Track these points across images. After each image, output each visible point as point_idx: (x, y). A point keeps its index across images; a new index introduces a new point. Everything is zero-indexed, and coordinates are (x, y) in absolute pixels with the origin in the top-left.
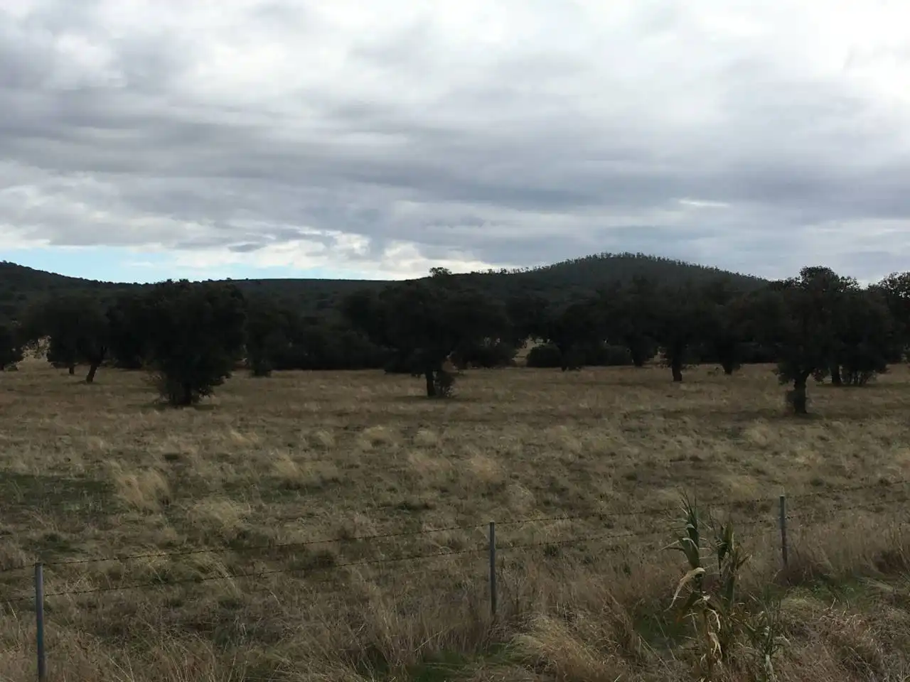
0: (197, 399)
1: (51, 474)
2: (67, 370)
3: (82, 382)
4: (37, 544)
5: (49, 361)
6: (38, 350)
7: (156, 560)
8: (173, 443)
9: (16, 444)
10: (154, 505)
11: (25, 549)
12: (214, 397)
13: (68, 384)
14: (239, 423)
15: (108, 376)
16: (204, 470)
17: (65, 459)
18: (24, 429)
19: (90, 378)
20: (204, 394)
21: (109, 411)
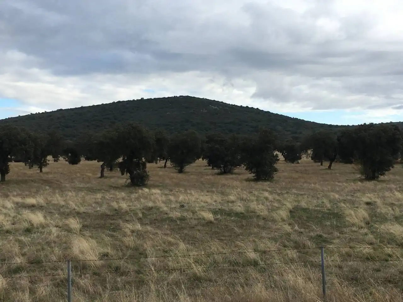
0: (378, 177)
1: (316, 208)
2: (320, 164)
3: (326, 169)
4: (314, 238)
5: (312, 160)
6: (308, 155)
7: (367, 250)
8: (368, 197)
9: (301, 195)
10: (363, 225)
11: (309, 240)
12: (386, 177)
13: (321, 170)
14: (398, 189)
15: (338, 167)
16: (383, 210)
17: (321, 202)
18: (303, 189)
19: (330, 167)
20: (381, 175)
21: (339, 182)
